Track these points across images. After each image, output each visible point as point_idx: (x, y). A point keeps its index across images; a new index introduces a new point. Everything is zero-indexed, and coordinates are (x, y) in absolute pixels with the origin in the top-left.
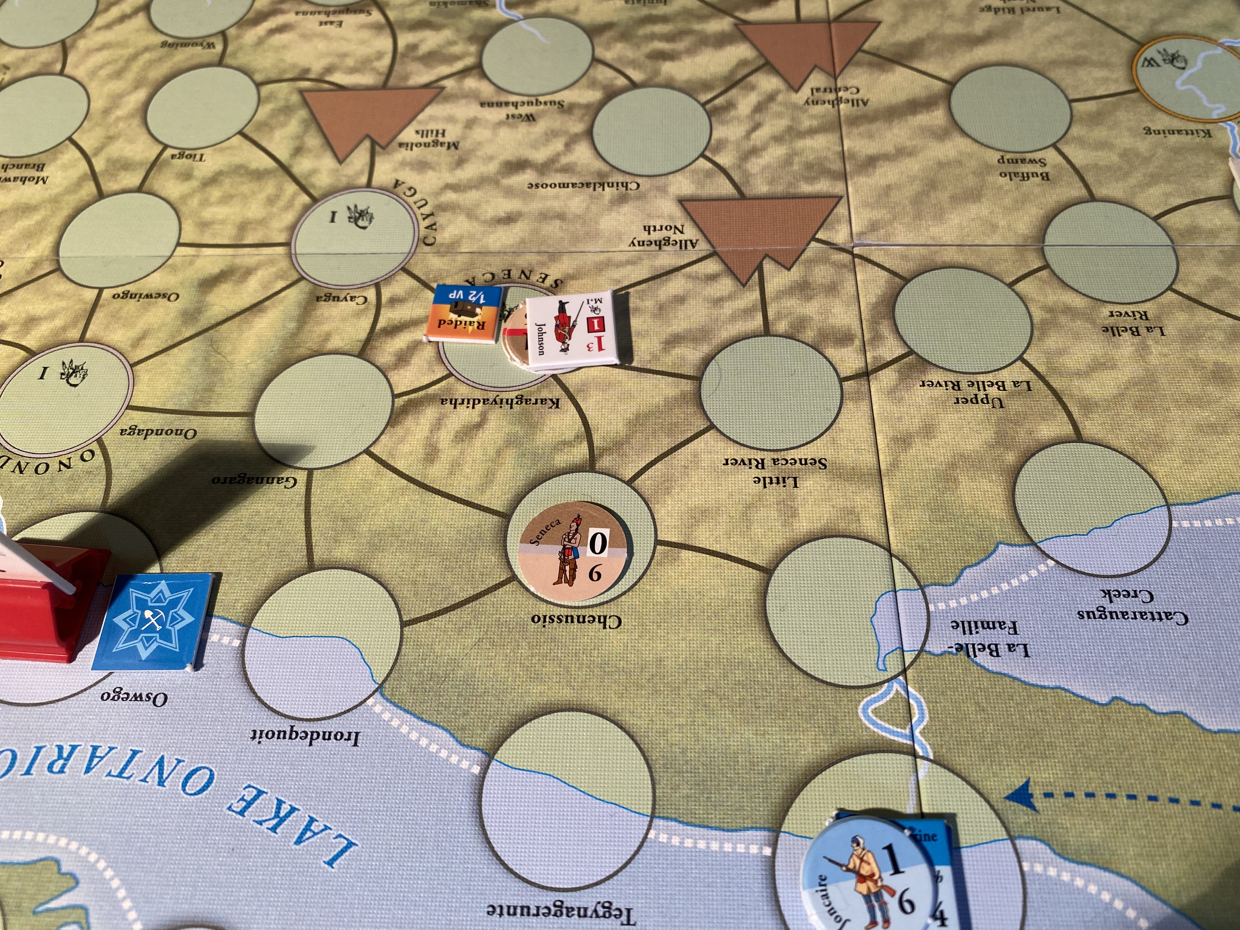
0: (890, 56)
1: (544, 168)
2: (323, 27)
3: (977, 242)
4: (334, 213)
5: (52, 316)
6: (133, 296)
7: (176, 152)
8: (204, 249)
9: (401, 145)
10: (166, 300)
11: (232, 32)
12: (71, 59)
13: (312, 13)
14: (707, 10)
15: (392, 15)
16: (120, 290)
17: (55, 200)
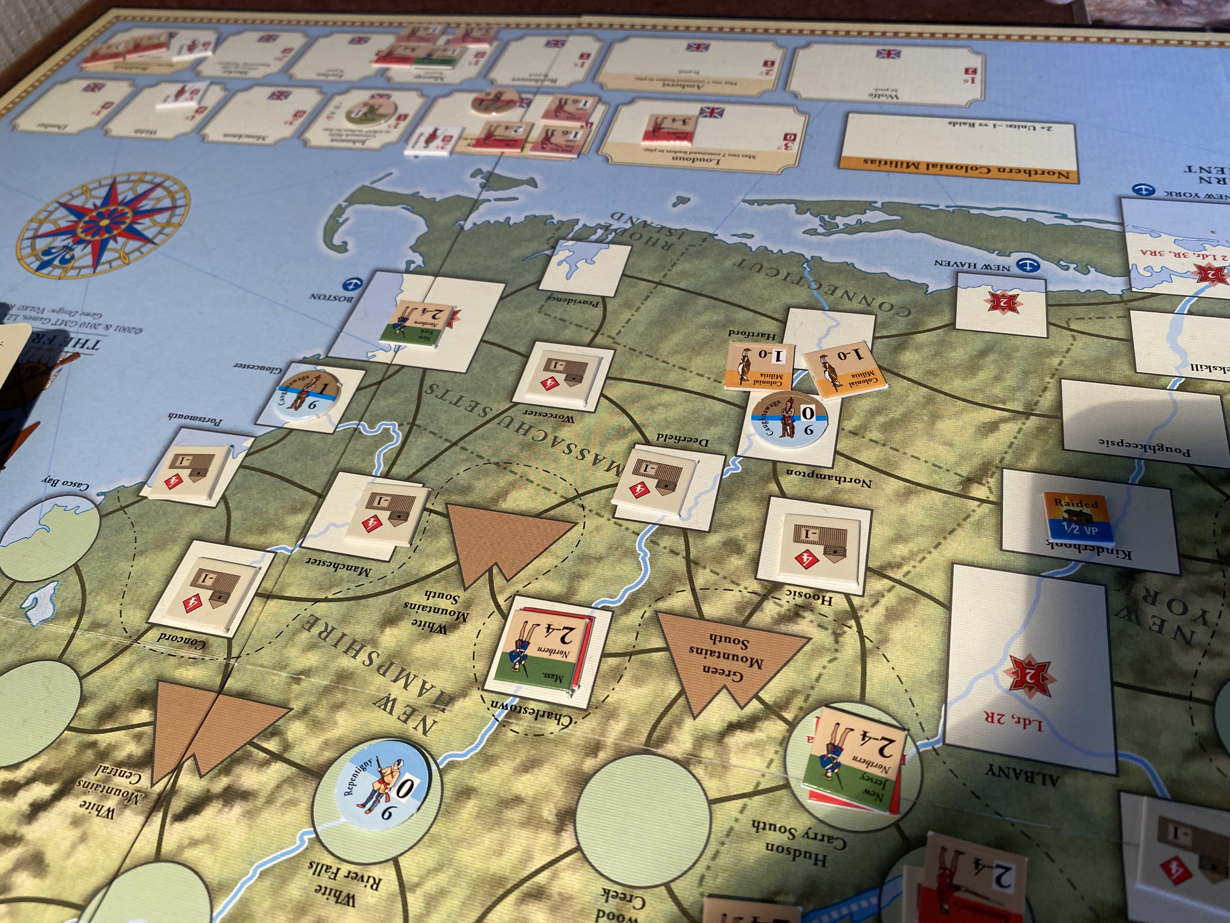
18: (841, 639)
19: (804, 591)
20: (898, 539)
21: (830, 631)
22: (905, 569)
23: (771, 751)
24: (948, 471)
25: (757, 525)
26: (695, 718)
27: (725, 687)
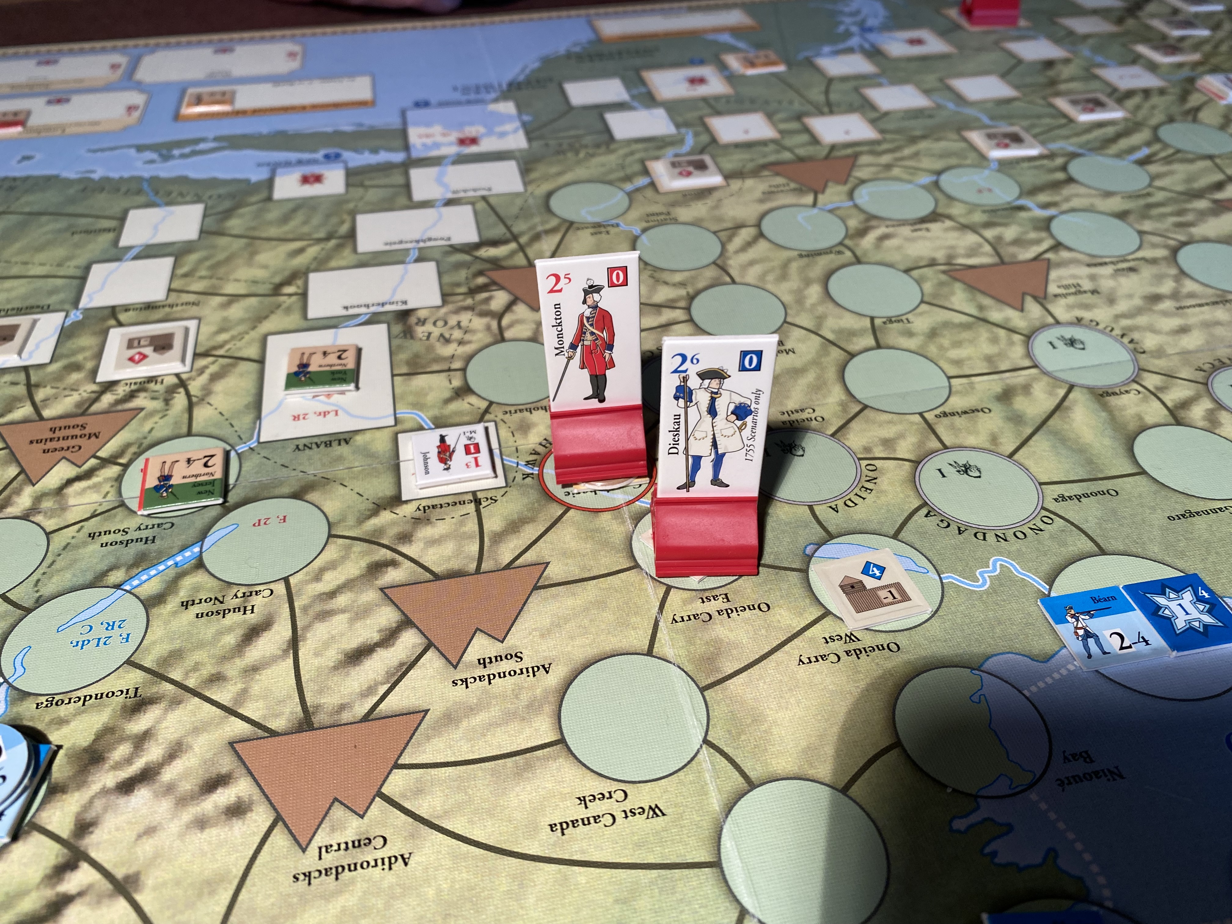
1: (1175, 295)
2: (916, 234)
4: (1051, 343)
5: (901, 436)
6: (953, 414)
7: (884, 320)
8: (973, 378)
9: (1056, 296)
10: (981, 413)
11: (848, 242)
12: (734, 273)
13: (899, 225)
14: (1183, 197)
15: (963, 220)
16: (937, 412)
17: (816, 362)
18: (171, 402)
19: (139, 381)
20: (222, 330)
21: (161, 400)
22: (227, 347)
23: (107, 487)
24: (264, 283)
25: (96, 349)
26: (34, 485)
27: (64, 458)
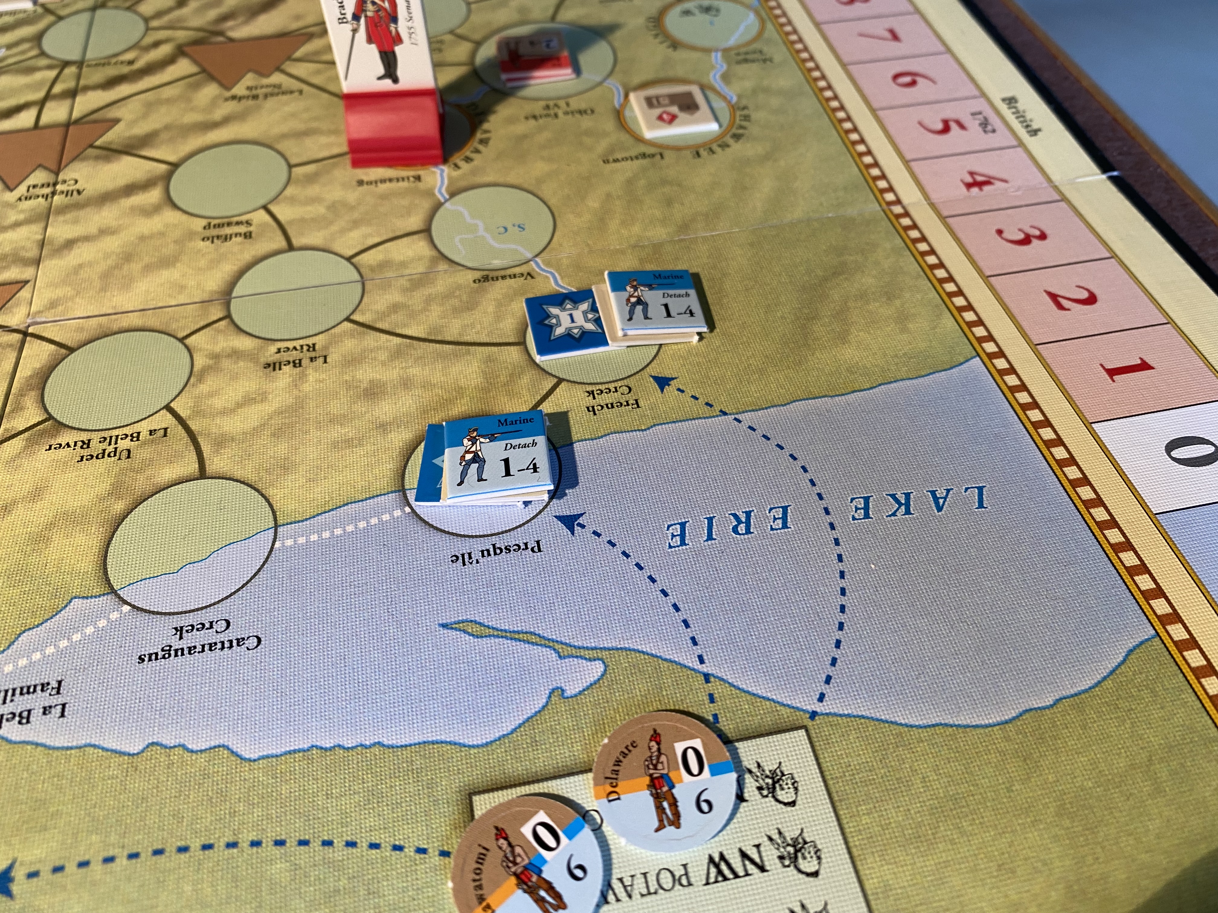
0: (120, 148)
3: (160, 305)
